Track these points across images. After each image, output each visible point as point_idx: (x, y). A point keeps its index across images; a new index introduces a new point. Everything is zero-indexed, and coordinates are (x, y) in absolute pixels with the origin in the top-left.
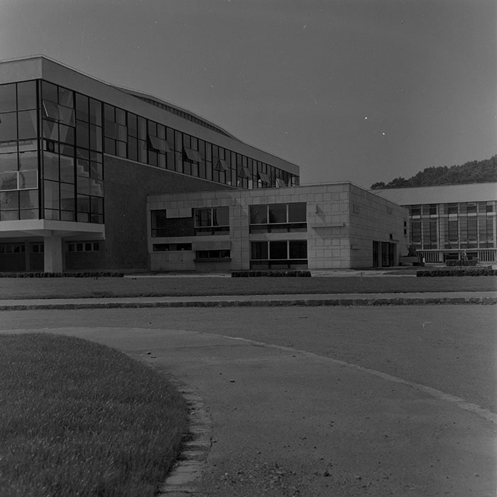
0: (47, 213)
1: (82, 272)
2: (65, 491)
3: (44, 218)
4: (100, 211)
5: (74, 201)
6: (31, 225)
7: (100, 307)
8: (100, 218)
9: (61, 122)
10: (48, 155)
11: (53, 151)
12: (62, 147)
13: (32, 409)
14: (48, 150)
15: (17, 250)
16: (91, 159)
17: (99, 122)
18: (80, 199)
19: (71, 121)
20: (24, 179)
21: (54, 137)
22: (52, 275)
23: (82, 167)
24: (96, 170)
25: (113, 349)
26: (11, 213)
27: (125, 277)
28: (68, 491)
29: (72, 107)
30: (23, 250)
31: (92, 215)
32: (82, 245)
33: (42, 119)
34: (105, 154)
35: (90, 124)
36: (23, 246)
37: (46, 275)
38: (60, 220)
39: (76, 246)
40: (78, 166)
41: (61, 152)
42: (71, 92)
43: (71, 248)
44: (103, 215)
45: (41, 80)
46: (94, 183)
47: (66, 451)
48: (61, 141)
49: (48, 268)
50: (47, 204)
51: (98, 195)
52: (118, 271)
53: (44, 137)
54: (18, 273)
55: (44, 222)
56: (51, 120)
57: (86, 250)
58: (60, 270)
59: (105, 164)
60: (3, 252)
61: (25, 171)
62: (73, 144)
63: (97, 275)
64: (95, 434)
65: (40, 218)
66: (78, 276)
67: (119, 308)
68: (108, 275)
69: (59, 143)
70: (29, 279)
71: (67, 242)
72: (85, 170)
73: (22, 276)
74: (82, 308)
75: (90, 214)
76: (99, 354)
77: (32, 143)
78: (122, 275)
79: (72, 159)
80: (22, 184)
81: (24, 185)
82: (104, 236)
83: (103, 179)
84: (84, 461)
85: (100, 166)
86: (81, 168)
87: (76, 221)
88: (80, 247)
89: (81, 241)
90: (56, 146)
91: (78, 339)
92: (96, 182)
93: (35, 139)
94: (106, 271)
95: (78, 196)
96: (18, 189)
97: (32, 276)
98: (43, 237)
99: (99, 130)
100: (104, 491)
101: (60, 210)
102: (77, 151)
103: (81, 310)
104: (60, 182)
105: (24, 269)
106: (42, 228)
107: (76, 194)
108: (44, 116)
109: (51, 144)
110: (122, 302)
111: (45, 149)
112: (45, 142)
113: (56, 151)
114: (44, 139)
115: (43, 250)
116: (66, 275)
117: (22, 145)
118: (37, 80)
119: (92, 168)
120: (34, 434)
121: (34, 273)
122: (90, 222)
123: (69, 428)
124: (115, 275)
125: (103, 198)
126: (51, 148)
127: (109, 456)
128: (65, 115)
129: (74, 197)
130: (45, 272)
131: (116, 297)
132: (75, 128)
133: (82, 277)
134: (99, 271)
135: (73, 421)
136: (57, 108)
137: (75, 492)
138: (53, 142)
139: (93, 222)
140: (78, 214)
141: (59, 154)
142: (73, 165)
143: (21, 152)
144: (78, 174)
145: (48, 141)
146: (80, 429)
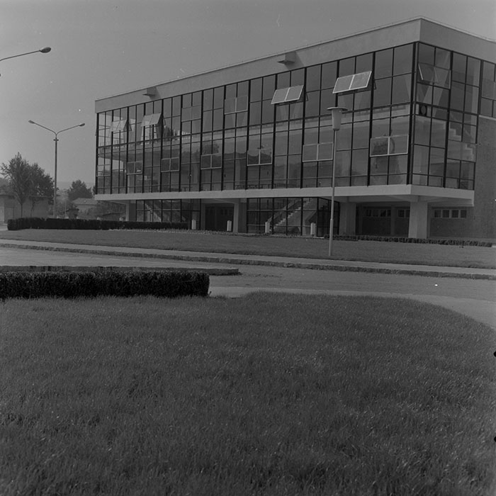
0: (415, 178)
1: (447, 239)
2: (435, 460)
3: (411, 183)
4: (471, 177)
5: (443, 165)
6: (399, 190)
7: (466, 277)
8: (470, 183)
9: (435, 84)
10: (420, 119)
11: (425, 115)
12: (435, 110)
13: (400, 374)
14: (420, 114)
15: (383, 214)
16: (465, 122)
17: (476, 82)
18: (451, 163)
19: (447, 83)
20: (394, 144)
21: (427, 100)
22: (417, 241)
23: (455, 131)
24: (470, 133)
25: (481, 324)
26: (380, 178)
27: (493, 246)
28: (437, 460)
29: (449, 68)
30: (389, 214)
31: (461, 181)
32: (448, 211)
33: (417, 82)
34: (480, 116)
35: (466, 84)
36: (390, 211)
37: (411, 241)
38: (428, 185)
39: (442, 212)
40: (450, 129)
41: (433, 116)
42: (449, 53)
43: (436, 214)
44: (474, 181)
45: (419, 42)
46: (466, 147)
47: (435, 420)
48: (434, 104)
49: (412, 234)
50: (416, 170)
51: (469, 160)
52: (487, 241)
53: (417, 100)
54: (383, 237)
55: (412, 187)
56: (426, 83)
57: (453, 217)
58: (424, 236)
59: (479, 127)
60: (370, 215)
61: (397, 136)
62: (447, 107)
63: (463, 243)
64: (464, 409)
65: (408, 183)
66: (443, 243)
67: (486, 280)
68: (476, 244)
69: (432, 106)
70: (393, 243)
71: (433, 208)
72: (457, 134)
73: (387, 240)
74: (446, 276)
75: (459, 180)
76: (466, 326)
77: (404, 108)
78: (490, 245)
79: (445, 123)
80: (392, 148)
81: (394, 150)
82: (473, 203)
83: (476, 143)
84: (454, 435)
85: (473, 129)
86: (453, 132)
87: (444, 187)
88: (446, 213)
89: (447, 208)
90: (429, 109)
91: (444, 309)
92: (468, 146)
93: (408, 103)
94: (473, 240)
95: (448, 161)
96: (388, 154)
97: (396, 241)
98: (409, 203)
99: (476, 91)
100: (475, 469)
101: (428, 176)
102: (451, 114)
103: (446, 278)
104: (430, 147)
105: (389, 234)
106: (410, 193)
107: (446, 158)
108: (418, 81)
109: (423, 108)
110: (489, 274)
111: (417, 113)
112: (418, 106)
113: (429, 114)
114: (417, 103)
115: (408, 216)
116: (430, 242)
117: (395, 110)
118: (415, 43)
119: (466, 132)
120: (403, 398)
121: (399, 238)
122: (459, 188)
123: (438, 399)
124: (483, 245)
125: (475, 163)
126: (424, 112)
127: (480, 434)
128: (440, 77)
129: (443, 162)
130: (409, 237)
131: (484, 268)
132: (450, 90)
133: (447, 244)
134: (465, 239)
135: (441, 392)
136: (433, 70)
137: (445, 463)
138: (426, 106)
139: (462, 188)
140: (447, 180)
141: (431, 118)
142: (445, 128)
143: (393, 118)
144: (449, 138)
145: (421, 105)
146: (448, 400)
